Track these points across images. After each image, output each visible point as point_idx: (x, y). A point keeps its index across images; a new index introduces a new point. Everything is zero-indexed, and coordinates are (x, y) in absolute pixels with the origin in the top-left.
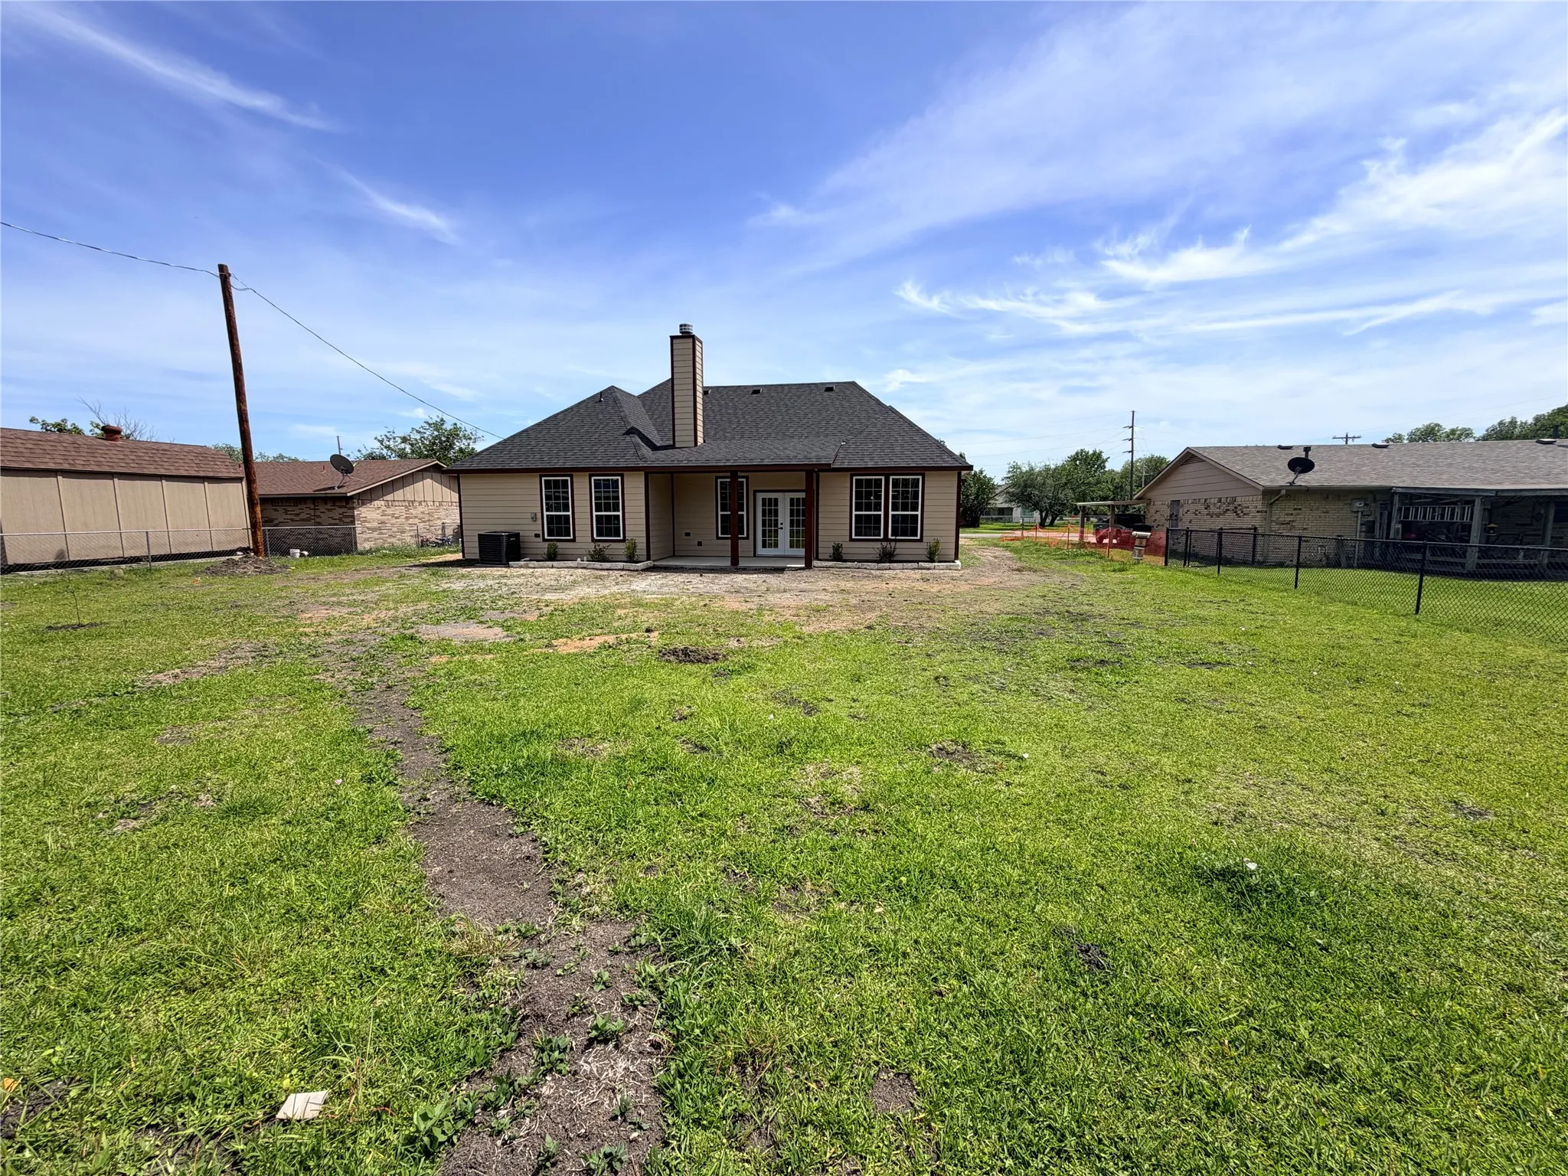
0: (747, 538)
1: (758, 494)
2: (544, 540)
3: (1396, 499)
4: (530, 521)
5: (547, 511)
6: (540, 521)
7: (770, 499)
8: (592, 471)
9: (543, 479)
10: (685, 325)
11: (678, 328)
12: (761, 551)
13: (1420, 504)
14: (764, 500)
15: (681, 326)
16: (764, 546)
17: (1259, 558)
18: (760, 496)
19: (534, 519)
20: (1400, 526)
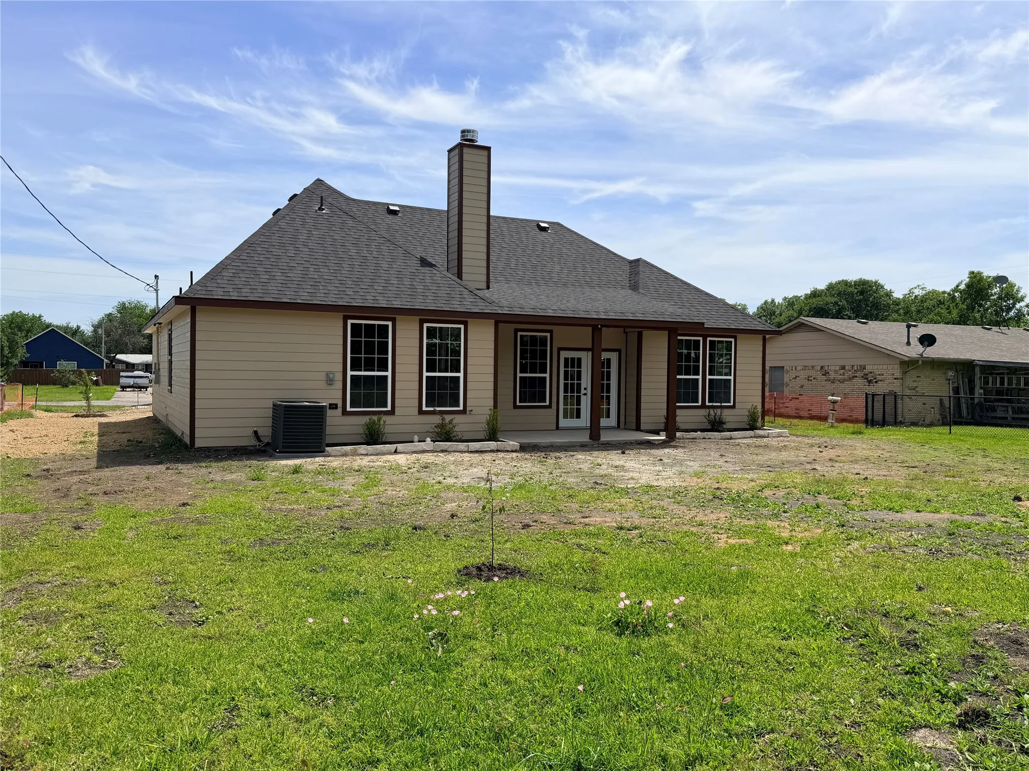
0: (550, 407)
1: (562, 352)
2: (345, 413)
3: (977, 370)
4: (323, 384)
5: (352, 370)
6: (339, 385)
7: (573, 359)
8: (423, 315)
9: (350, 322)
10: (469, 131)
11: (459, 134)
12: (563, 423)
13: (998, 374)
14: (566, 360)
15: (463, 132)
16: (565, 417)
17: (900, 419)
18: (564, 354)
19: (330, 381)
20: (982, 391)
